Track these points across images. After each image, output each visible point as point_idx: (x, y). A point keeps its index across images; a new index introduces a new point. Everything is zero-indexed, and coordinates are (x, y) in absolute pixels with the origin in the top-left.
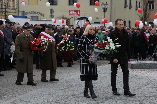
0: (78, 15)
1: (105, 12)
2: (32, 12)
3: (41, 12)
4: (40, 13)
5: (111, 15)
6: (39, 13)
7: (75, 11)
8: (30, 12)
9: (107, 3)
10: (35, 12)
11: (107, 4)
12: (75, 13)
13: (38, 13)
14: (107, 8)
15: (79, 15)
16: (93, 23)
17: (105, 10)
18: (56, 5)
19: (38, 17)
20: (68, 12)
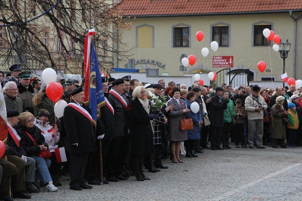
0: (229, 64)
1: (284, 59)
2: (142, 61)
3: (159, 61)
4: (157, 62)
5: (295, 65)
6: (155, 63)
7: (224, 58)
8: (140, 61)
9: (287, 40)
10: (148, 62)
11: (288, 43)
12: (224, 62)
13: (153, 62)
14: (287, 52)
15: (232, 66)
16: (260, 80)
17: (284, 55)
18: (187, 46)
19: (157, 70)
20: (211, 61)
